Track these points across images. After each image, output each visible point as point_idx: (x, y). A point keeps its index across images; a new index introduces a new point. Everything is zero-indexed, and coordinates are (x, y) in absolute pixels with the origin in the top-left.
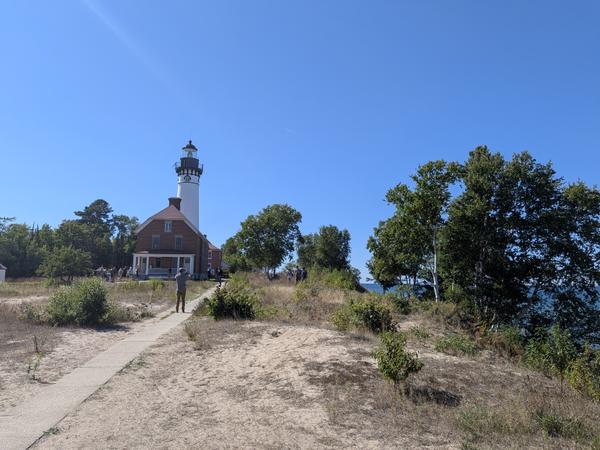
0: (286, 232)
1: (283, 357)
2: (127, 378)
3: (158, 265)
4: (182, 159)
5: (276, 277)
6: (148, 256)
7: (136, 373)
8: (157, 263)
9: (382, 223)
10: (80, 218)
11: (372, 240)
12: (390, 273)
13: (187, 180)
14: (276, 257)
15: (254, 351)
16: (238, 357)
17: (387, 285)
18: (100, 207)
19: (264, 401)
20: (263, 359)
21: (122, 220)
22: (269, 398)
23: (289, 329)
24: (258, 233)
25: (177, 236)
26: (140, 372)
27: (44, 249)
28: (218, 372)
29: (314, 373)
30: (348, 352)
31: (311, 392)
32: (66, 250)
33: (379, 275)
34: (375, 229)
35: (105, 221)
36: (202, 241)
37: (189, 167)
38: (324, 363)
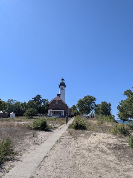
0: (91, 103)
1: (99, 141)
2: (58, 144)
3: (54, 113)
4: (61, 83)
5: (89, 117)
6: (52, 110)
7: (60, 143)
8: (54, 112)
9: (122, 101)
10: (33, 100)
11: (119, 106)
12: (125, 117)
13: (62, 89)
14: (88, 111)
15: (89, 139)
16: (86, 141)
17: (124, 120)
18: (38, 97)
19: (97, 153)
20: (93, 141)
21: (44, 101)
22: (98, 152)
23: (99, 134)
24: (83, 104)
25: (59, 105)
26: (61, 143)
27: (24, 108)
28: (81, 144)
29: (109, 146)
30: (118, 141)
31: (110, 151)
32: (31, 109)
33: (121, 117)
34: (120, 103)
35: (40, 100)
36: (66, 106)
37: (62, 85)
38: (111, 144)
